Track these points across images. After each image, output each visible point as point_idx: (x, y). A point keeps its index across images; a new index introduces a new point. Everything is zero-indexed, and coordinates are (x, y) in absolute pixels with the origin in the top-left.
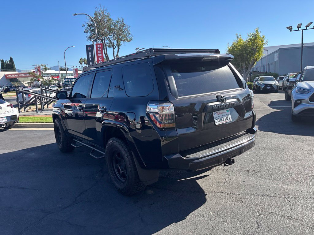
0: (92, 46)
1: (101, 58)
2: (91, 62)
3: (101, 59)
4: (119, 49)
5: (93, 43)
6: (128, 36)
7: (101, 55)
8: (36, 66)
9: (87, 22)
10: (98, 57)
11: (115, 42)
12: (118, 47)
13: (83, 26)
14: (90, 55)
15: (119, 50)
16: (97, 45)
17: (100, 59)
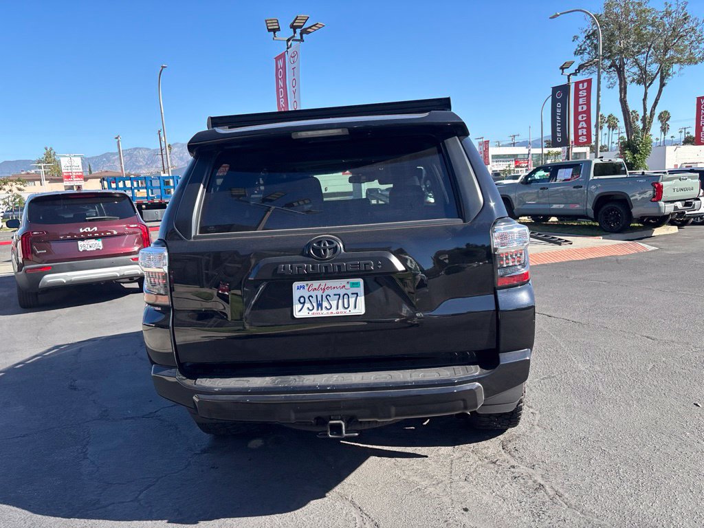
0: (565, 89)
1: (584, 115)
2: (559, 126)
3: (584, 119)
4: (662, 85)
5: (569, 81)
6: (695, 49)
7: (585, 108)
8: (481, 140)
9: (586, 28)
10: (577, 113)
11: (654, 68)
12: (662, 79)
13: (576, 38)
14: (559, 111)
15: (664, 88)
16: (577, 84)
17: (582, 117)
